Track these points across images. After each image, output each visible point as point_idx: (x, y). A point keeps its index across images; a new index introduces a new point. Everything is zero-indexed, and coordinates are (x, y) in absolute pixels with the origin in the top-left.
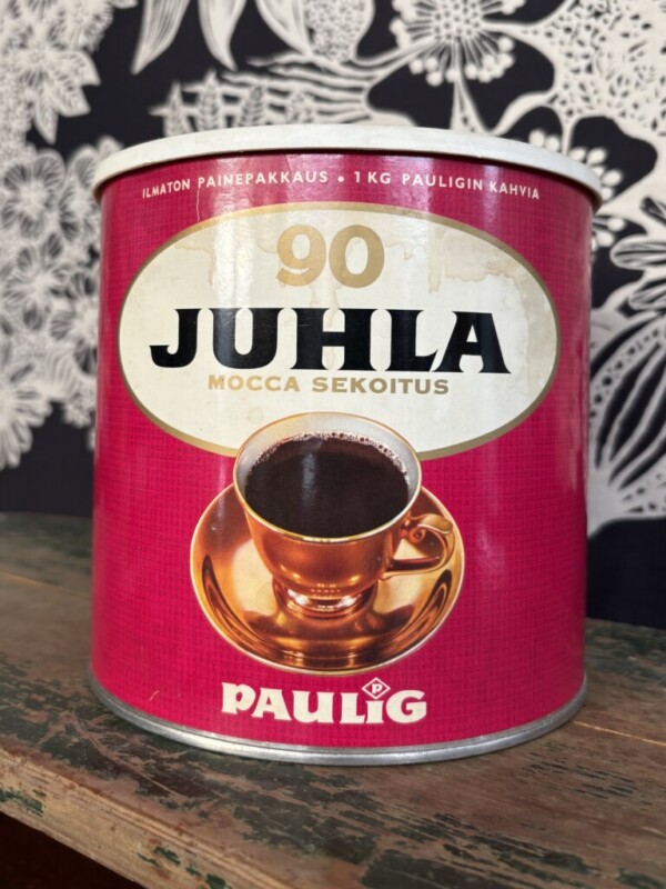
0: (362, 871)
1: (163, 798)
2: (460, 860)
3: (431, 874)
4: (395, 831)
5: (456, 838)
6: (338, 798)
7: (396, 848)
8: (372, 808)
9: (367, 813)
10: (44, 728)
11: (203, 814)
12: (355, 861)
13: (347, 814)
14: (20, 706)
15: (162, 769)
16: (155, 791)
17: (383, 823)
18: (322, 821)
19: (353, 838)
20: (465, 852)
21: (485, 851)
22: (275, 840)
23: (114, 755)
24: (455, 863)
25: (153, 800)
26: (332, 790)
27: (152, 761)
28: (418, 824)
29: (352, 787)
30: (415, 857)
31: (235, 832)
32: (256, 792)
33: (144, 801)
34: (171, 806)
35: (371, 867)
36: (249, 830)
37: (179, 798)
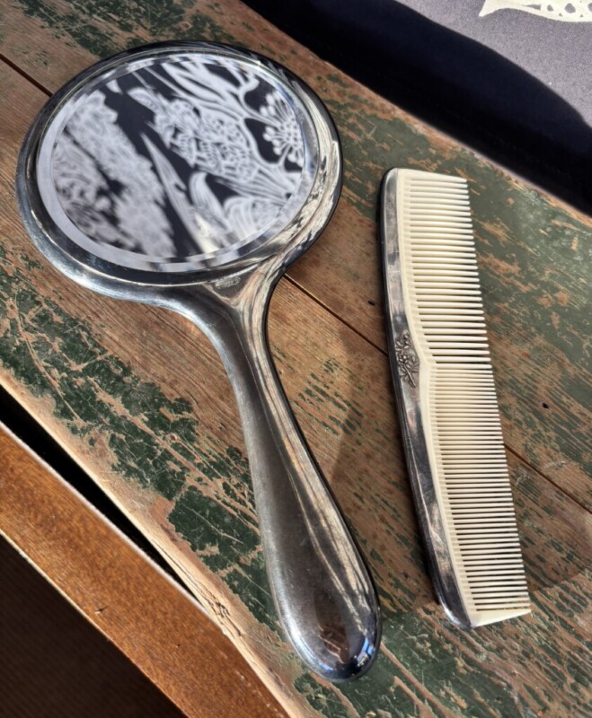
0: (171, 507)
1: (69, 421)
2: (228, 499)
3: (208, 512)
4: (199, 465)
5: (232, 476)
6: (175, 427)
7: (196, 484)
8: (191, 440)
9: (188, 445)
11: (92, 442)
12: (169, 497)
13: (176, 446)
15: (70, 384)
16: (65, 412)
17: (195, 458)
18: (159, 453)
19: (174, 471)
20: (233, 491)
22: (130, 471)
23: (41, 365)
24: (224, 502)
25: (63, 423)
26: (173, 417)
27: (65, 375)
28: (214, 460)
30: (205, 495)
31: (108, 462)
32: (124, 417)
33: (58, 423)
34: (74, 430)
35: (177, 503)
36: (115, 459)
37: (79, 422)
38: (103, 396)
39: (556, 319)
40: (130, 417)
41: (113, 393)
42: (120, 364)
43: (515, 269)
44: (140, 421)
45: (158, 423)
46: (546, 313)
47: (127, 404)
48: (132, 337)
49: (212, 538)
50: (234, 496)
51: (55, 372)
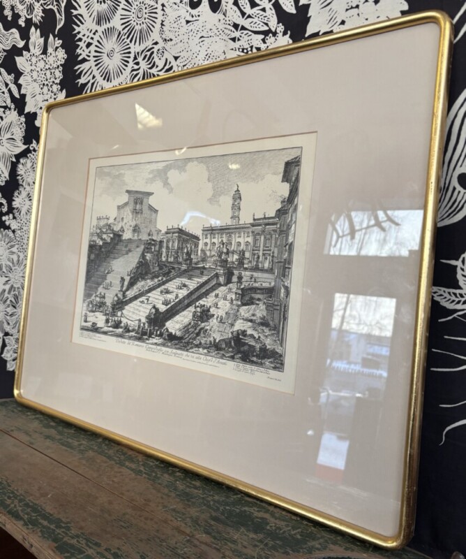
0: (56, 545)
4: (70, 536)
6: (63, 528)
7: (67, 540)
8: (69, 530)
9: (67, 532)
10: (9, 505)
12: (56, 543)
13: (63, 532)
14: (6, 498)
15: (31, 518)
16: (26, 524)
17: (68, 534)
18: (57, 533)
19: (60, 537)
21: (84, 542)
22: (44, 537)
23: (21, 514)
24: (75, 544)
27: (29, 516)
28: (76, 535)
29: (69, 525)
30: (69, 542)
32: (47, 525)
34: (28, 529)
35: (59, 544)
36: (40, 534)
37: (30, 526)
38: (41, 521)
39: (212, 503)
40: (49, 525)
41: (45, 520)
42: (49, 514)
43: (201, 492)
44: (52, 527)
45: (59, 527)
46: (209, 501)
47: (49, 522)
48: (56, 508)
49: (68, 552)
50: (79, 543)
51: (26, 516)
